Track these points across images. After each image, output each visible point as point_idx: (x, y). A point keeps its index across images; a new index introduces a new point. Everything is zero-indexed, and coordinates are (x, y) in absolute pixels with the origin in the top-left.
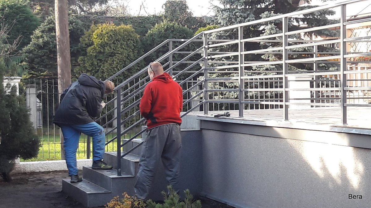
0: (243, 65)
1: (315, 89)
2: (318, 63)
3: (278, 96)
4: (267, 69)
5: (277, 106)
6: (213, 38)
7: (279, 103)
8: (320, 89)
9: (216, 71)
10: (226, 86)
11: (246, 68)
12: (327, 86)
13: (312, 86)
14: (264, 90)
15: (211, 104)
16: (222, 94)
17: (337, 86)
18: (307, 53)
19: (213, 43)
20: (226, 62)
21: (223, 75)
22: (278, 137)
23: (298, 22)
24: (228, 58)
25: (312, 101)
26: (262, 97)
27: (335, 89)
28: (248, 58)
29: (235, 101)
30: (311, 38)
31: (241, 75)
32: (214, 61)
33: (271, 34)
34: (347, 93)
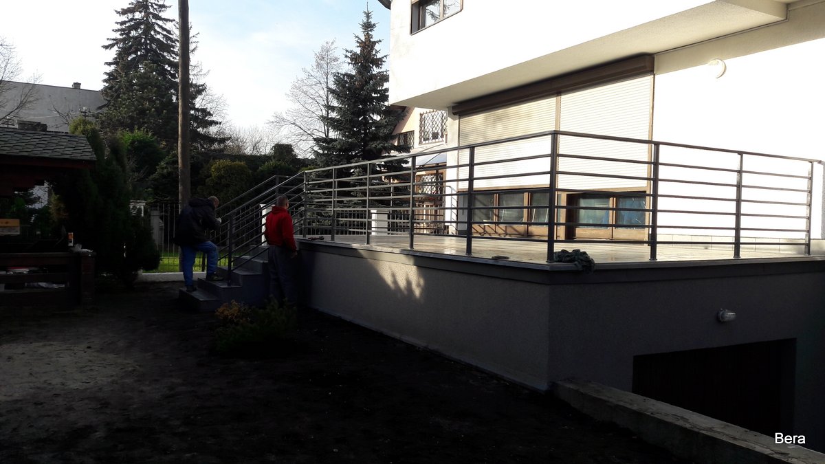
0: (336, 199)
1: (391, 220)
2: (394, 200)
3: (362, 225)
4: (355, 203)
5: (361, 233)
6: (313, 176)
7: (363, 231)
8: (395, 221)
9: (314, 203)
10: (322, 215)
11: (338, 202)
12: (401, 219)
13: (389, 218)
14: (352, 219)
15: (309, 229)
16: (318, 222)
17: (408, 219)
18: (386, 192)
19: (313, 181)
20: (322, 196)
21: (320, 206)
22: (361, 257)
23: (380, 167)
24: (324, 193)
25: (389, 230)
26: (350, 225)
27: (406, 221)
28: (341, 194)
29: (329, 227)
30: (390, 181)
31: (334, 208)
32: (313, 195)
33: (359, 176)
34: (415, 225)
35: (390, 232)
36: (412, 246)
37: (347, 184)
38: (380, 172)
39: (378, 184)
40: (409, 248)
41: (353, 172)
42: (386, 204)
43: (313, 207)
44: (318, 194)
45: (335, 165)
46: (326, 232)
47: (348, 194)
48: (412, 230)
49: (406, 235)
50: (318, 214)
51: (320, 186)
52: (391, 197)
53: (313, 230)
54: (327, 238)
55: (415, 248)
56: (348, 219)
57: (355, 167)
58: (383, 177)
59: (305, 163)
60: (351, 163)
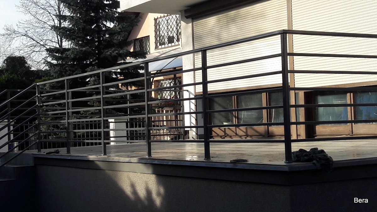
0: (70, 111)
2: (132, 108)
7: (98, 141)
11: (73, 113)
12: (140, 127)
15: (45, 143)
19: (47, 92)
21: (56, 118)
23: (116, 75)
25: (128, 139)
26: (88, 136)
31: (68, 119)
35: (129, 141)
36: (150, 154)
37: (83, 94)
38: (116, 80)
39: (115, 92)
40: (147, 157)
41: (89, 81)
42: (123, 111)
43: (49, 119)
44: (53, 105)
45: (69, 75)
46: (63, 145)
47: (84, 104)
48: (149, 138)
49: (143, 143)
50: (54, 126)
51: (55, 98)
52: (128, 105)
53: (50, 143)
54: (63, 151)
55: (154, 156)
56: (85, 130)
57: (91, 76)
58: (120, 85)
59: (39, 75)
60: (86, 72)
